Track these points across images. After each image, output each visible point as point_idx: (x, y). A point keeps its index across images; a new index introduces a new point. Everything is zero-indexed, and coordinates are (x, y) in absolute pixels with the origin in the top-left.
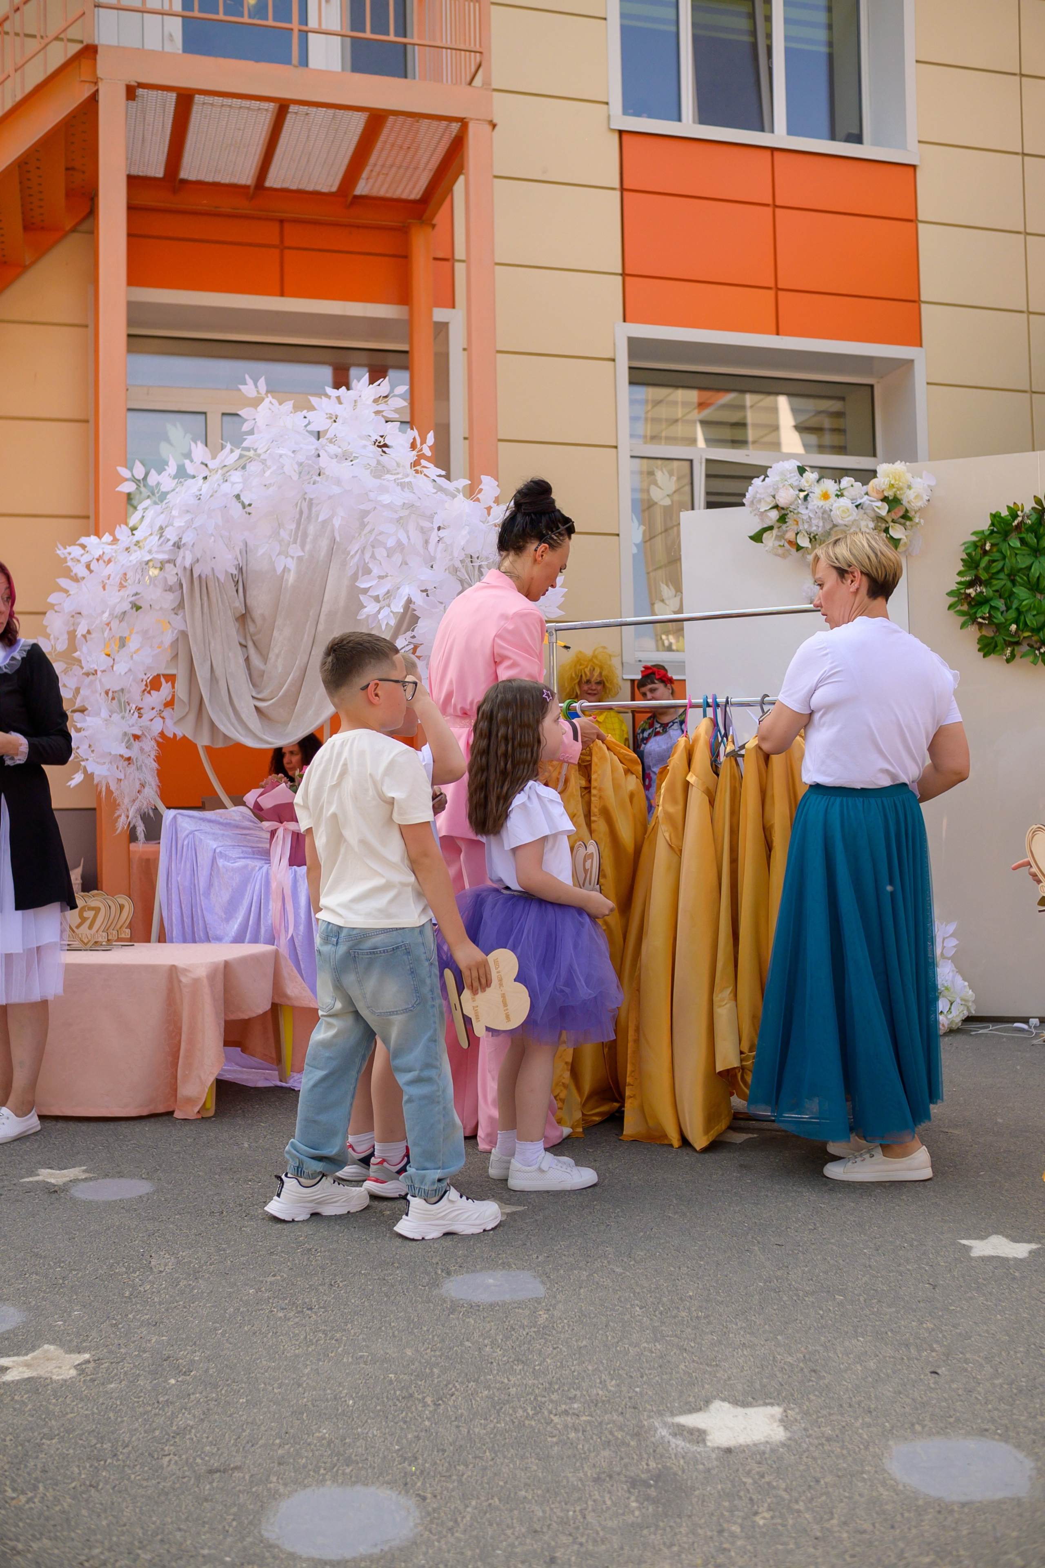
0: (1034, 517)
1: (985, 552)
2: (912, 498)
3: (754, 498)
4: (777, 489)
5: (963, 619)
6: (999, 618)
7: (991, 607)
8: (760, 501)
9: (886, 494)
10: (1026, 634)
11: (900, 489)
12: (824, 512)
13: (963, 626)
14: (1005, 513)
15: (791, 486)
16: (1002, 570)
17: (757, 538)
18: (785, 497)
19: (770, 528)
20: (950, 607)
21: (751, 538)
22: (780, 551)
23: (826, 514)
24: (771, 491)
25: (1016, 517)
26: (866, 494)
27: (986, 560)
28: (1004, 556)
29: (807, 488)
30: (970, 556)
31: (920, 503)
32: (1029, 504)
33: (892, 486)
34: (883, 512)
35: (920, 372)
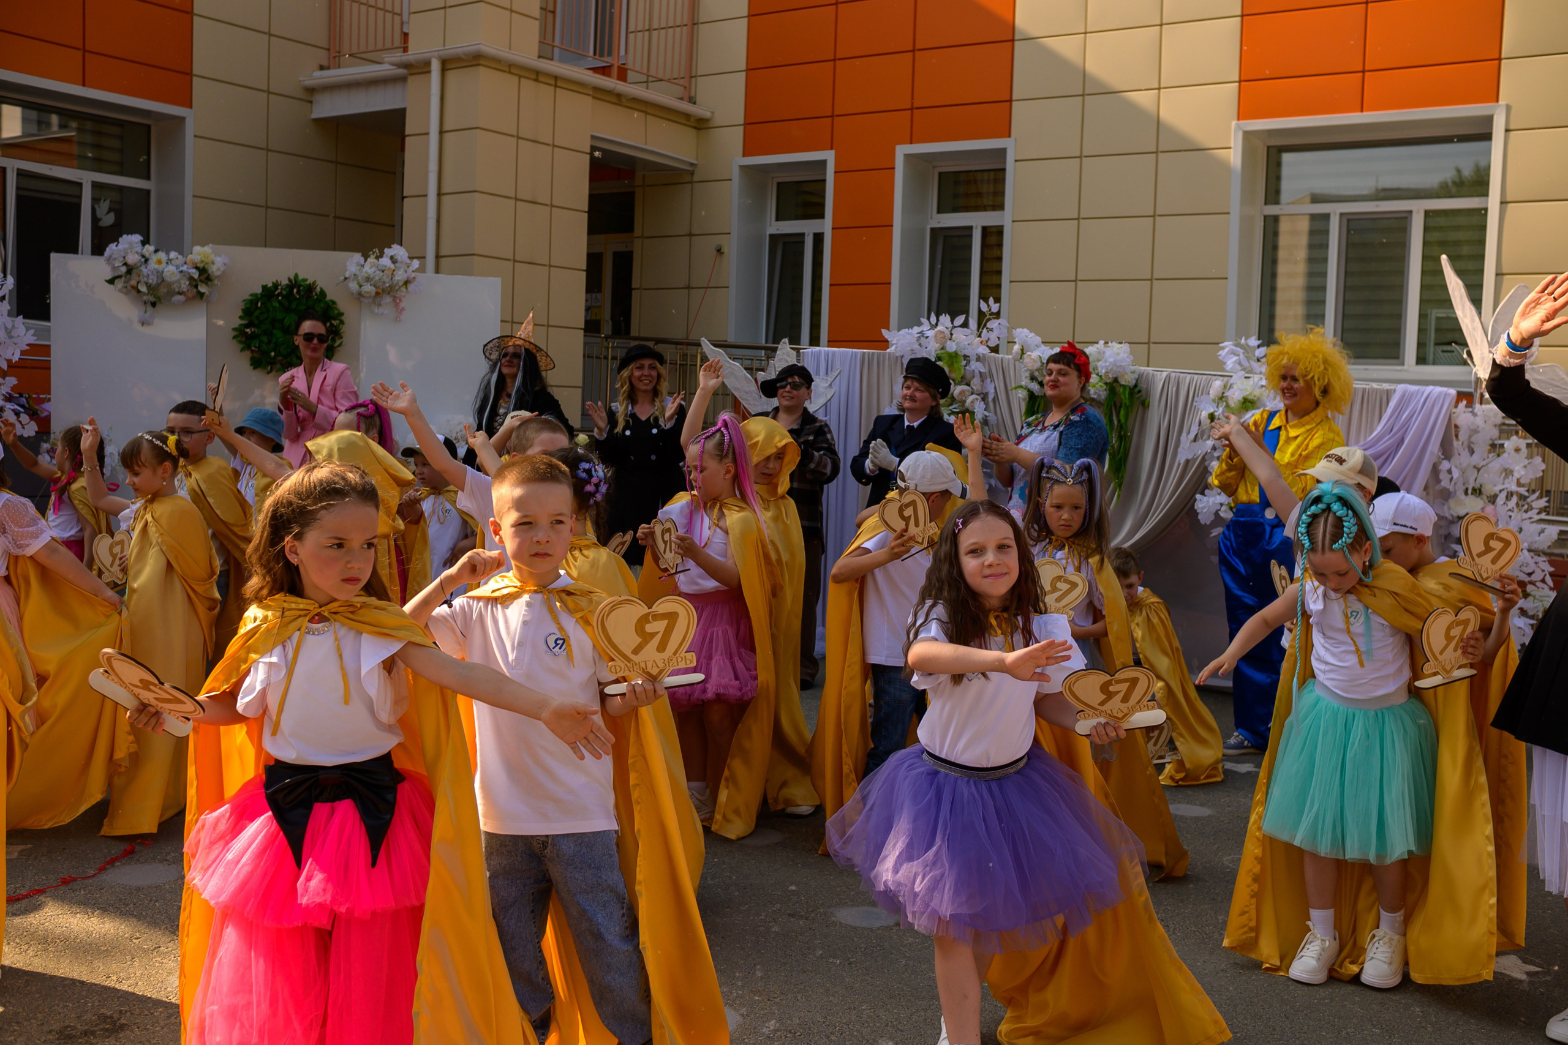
0: (288, 289)
1: (257, 308)
2: (215, 270)
3: (111, 257)
4: (127, 253)
5: (242, 346)
6: (264, 347)
7: (261, 341)
8: (115, 259)
9: (198, 265)
10: (280, 358)
11: (207, 263)
12: (158, 272)
13: (242, 350)
14: (270, 285)
15: (137, 253)
16: (267, 319)
17: (111, 282)
18: (132, 259)
19: (120, 277)
20: (233, 337)
21: (107, 281)
22: (124, 290)
23: (160, 274)
24: (123, 254)
25: (276, 289)
26: (185, 263)
27: (258, 312)
28: (268, 311)
29: (147, 255)
30: (247, 308)
31: (218, 273)
32: (285, 282)
33: (202, 261)
34: (195, 274)
35: (190, 129)
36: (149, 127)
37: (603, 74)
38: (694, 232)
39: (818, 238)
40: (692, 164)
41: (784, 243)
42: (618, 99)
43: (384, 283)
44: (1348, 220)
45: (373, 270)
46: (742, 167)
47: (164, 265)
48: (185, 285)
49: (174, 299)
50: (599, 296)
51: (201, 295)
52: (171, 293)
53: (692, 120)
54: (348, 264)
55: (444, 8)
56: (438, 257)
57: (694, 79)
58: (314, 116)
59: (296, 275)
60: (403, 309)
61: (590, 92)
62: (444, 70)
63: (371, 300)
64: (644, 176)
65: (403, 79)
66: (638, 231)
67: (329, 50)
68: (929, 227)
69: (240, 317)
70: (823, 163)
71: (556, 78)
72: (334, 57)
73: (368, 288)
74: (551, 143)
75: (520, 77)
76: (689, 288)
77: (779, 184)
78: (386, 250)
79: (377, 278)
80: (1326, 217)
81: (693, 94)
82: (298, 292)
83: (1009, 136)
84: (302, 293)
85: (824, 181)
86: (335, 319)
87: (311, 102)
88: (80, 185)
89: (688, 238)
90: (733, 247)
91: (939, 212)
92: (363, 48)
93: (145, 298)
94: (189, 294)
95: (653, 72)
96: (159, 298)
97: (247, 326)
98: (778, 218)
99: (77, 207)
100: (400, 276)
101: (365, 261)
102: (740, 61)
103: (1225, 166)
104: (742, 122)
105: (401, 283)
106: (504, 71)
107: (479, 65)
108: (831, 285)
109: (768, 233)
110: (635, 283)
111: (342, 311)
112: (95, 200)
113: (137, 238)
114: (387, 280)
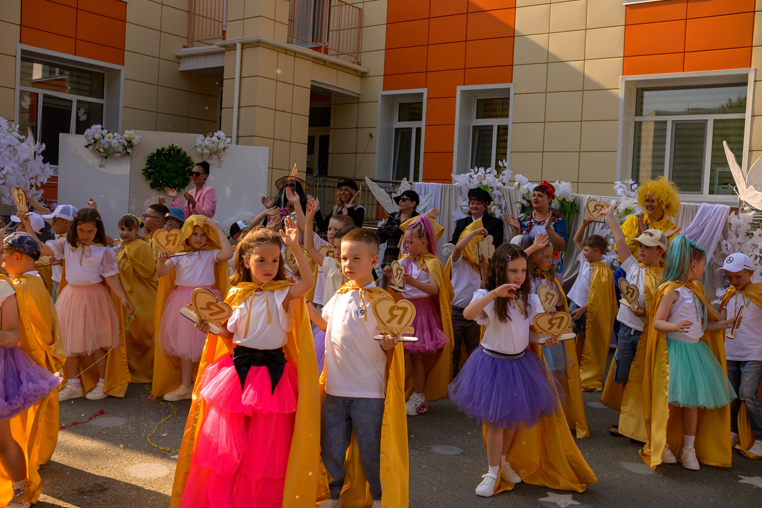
0: (168, 151)
1: (154, 160)
2: (135, 142)
3: (87, 135)
4: (94, 133)
5: (147, 178)
6: (157, 178)
7: (155, 176)
8: (89, 136)
9: (127, 139)
10: (164, 184)
11: (131, 139)
12: (109, 142)
13: (146, 180)
14: (160, 149)
15: (99, 133)
16: (158, 165)
17: (87, 147)
18: (97, 136)
19: (91, 144)
20: (143, 174)
21: (85, 146)
22: (93, 151)
23: (109, 143)
24: (93, 134)
25: (163, 151)
26: (121, 138)
27: (154, 162)
28: (159, 161)
29: (104, 134)
30: (149, 160)
31: (136, 143)
32: (167, 148)
33: (129, 138)
34: (126, 144)
35: (123, 75)
36: (104, 74)
37: (317, 51)
38: (358, 127)
39: (419, 130)
40: (358, 94)
41: (402, 132)
42: (324, 63)
43: (214, 149)
44: (676, 124)
45: (209, 143)
46: (382, 95)
47: (111, 139)
48: (121, 148)
49: (115, 155)
50: (312, 156)
51: (128, 153)
52: (115, 152)
53: (359, 73)
54: (197, 139)
55: (243, 19)
56: (238, 137)
57: (360, 54)
58: (180, 70)
59: (173, 144)
60: (222, 161)
61: (311, 59)
62: (242, 48)
63: (207, 157)
64: (335, 99)
65: (223, 53)
66: (332, 126)
67: (188, 38)
68: (472, 125)
69: (146, 164)
70: (421, 94)
71: (295, 52)
72: (190, 41)
73: (206, 151)
74: (292, 83)
75: (278, 52)
76: (356, 153)
77: (400, 104)
78: (215, 133)
79: (211, 146)
80: (665, 122)
81: (359, 61)
82: (173, 153)
83: (512, 82)
84: (175, 153)
85: (422, 103)
86: (190, 166)
87: (179, 63)
88: (72, 101)
89: (356, 129)
90: (377, 134)
91: (477, 118)
92: (204, 38)
93: (102, 154)
94: (123, 153)
95: (341, 50)
96: (109, 155)
97: (149, 168)
98: (399, 121)
99: (70, 111)
100: (221, 146)
101: (205, 138)
102: (382, 45)
103: (616, 98)
104: (383, 74)
105: (222, 149)
106: (271, 49)
107: (259, 46)
108: (424, 153)
109: (394, 127)
110: (330, 151)
111: (193, 162)
112: (78, 108)
113: (99, 126)
114: (215, 147)
